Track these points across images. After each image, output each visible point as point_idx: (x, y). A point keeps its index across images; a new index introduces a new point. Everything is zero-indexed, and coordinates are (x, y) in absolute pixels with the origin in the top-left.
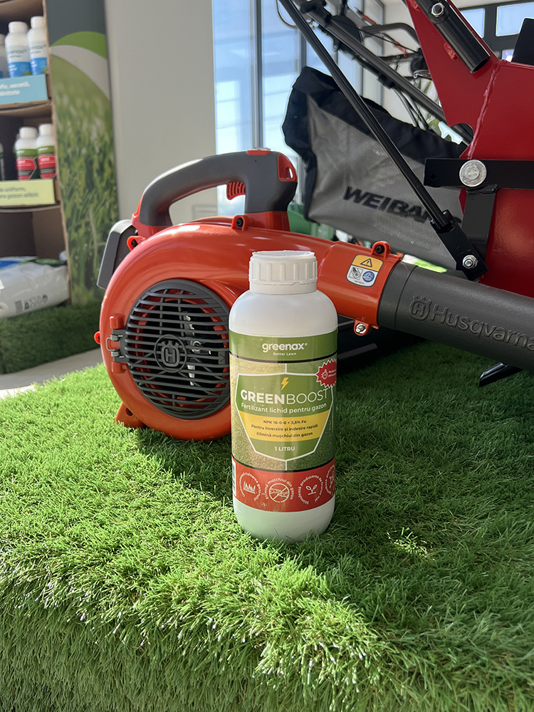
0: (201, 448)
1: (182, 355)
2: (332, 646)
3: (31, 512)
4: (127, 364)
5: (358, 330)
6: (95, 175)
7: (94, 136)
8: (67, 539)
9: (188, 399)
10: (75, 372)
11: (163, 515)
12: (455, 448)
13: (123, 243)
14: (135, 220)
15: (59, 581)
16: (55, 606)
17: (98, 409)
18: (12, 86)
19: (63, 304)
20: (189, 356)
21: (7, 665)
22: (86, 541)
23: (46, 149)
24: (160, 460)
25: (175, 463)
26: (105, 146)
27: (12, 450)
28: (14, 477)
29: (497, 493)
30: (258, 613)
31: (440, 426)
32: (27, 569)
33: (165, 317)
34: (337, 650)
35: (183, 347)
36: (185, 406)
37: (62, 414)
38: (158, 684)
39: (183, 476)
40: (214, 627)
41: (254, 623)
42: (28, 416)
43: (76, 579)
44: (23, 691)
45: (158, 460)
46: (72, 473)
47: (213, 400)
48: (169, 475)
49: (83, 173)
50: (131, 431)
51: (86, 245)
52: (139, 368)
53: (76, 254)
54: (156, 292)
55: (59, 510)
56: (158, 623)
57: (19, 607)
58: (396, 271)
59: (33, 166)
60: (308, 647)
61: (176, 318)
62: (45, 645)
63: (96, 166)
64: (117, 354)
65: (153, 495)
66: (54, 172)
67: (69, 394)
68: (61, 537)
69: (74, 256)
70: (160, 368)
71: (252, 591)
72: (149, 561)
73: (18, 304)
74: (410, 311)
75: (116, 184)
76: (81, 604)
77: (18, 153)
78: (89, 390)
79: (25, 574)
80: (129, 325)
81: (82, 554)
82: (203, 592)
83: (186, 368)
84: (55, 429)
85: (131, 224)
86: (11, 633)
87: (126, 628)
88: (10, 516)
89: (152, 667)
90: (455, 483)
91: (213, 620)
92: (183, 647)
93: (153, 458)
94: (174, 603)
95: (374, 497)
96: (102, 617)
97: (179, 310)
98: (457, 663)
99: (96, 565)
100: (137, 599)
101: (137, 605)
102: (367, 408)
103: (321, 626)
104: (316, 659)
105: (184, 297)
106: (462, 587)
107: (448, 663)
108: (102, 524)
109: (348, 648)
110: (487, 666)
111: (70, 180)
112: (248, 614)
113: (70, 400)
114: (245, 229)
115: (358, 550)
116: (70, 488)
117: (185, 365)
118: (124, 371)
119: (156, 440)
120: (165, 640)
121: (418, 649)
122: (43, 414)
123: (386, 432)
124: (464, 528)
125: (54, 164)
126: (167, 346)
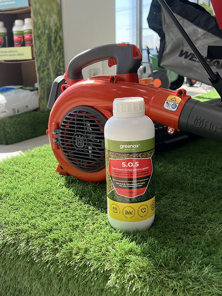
0: (94, 186)
1: (85, 142)
2: (139, 276)
3: (15, 213)
4: (60, 146)
5: (169, 132)
6: (52, 44)
7: (52, 23)
8: (29, 225)
9: (88, 163)
10: (39, 146)
11: (73, 216)
12: (217, 189)
13: (60, 87)
14: (65, 76)
16: (23, 254)
17: (48, 166)
19: (36, 110)
20: (88, 142)
21: (3, 279)
22: (37, 227)
23: (28, 31)
24: (74, 191)
25: (80, 192)
26: (57, 29)
27: (7, 184)
28: (8, 197)
30: (109, 261)
31: (212, 178)
32: (12, 238)
33: (78, 124)
34: (142, 278)
35: (85, 138)
36: (87, 166)
37: (31, 167)
38: (66, 289)
39: (84, 198)
40: (90, 266)
41: (107, 265)
42: (16, 168)
43: (32, 243)
44: (10, 291)
45: (73, 191)
46: (34, 196)
47: (99, 164)
48: (78, 198)
49: (46, 43)
50: (62, 177)
51: (47, 80)
52: (66, 148)
53: (42, 85)
54: (74, 112)
55: (27, 212)
56: (66, 263)
57: (8, 254)
58: (188, 103)
59: (21, 39)
60: (129, 276)
61: (83, 125)
62: (19, 271)
63: (53, 39)
64: (56, 140)
65: (69, 207)
66: (32, 43)
67: (35, 158)
68: (27, 224)
69: (41, 85)
70: (75, 148)
71: (107, 251)
72: (64, 236)
73: (14, 110)
74: (193, 123)
75: (63, 48)
76: (34, 254)
77: (14, 33)
78: (45, 156)
79: (11, 240)
80: (61, 127)
81: (36, 232)
82: (86, 251)
83: (88, 148)
84: (28, 175)
85: (64, 78)
86: (5, 265)
87: (53, 265)
88: (5, 214)
89: (64, 282)
90: (212, 207)
91: (90, 263)
92: (76, 274)
93: (71, 190)
94: (73, 255)
95: (172, 212)
96: (43, 260)
97: (84, 121)
98: (192, 286)
99: (41, 237)
100: (58, 252)
101: (58, 255)
102: (177, 168)
103: (136, 267)
104: (133, 281)
105: (86, 115)
106: (201, 254)
107: (189, 285)
108: (45, 219)
109: (146, 277)
110: (206, 287)
111: (40, 47)
112: (104, 260)
113: (35, 161)
114: (115, 83)
115: (159, 235)
116: (32, 203)
117: (87, 147)
118: (59, 148)
119: (73, 181)
120: (69, 270)
121: (177, 279)
122: (23, 167)
123: (184, 180)
124: (211, 228)
125: (32, 39)
126: (78, 138)
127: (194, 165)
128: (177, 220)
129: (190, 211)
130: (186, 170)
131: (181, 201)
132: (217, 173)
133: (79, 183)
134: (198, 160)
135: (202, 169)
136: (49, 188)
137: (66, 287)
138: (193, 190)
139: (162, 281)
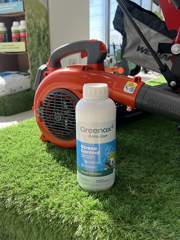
0: (69, 152)
1: (62, 117)
2: (101, 228)
3: (5, 173)
4: (43, 119)
5: (128, 110)
6: (41, 40)
7: (41, 25)
8: (15, 184)
9: (64, 133)
10: (28, 119)
11: (51, 176)
12: (164, 155)
13: (43, 74)
14: (48, 65)
15: (12, 199)
16: (9, 207)
17: (34, 134)
18: (10, 6)
19: (28, 90)
20: (65, 117)
22: (22, 185)
23: (23, 30)
24: (53, 155)
26: (45, 29)
29: (175, 174)
30: (78, 214)
31: (161, 146)
33: (56, 103)
34: (103, 229)
35: (62, 114)
36: (63, 136)
37: (21, 136)
39: (60, 162)
40: (62, 218)
41: (76, 218)
42: (9, 136)
43: (17, 198)
45: (52, 155)
46: (21, 159)
47: (73, 134)
48: (55, 161)
49: (37, 39)
50: (44, 143)
51: (37, 67)
52: (47, 121)
54: (53, 93)
55: (14, 173)
56: (43, 216)
58: (142, 88)
59: (18, 36)
60: (93, 227)
61: (60, 103)
62: (7, 220)
63: (42, 36)
64: (39, 115)
65: (48, 168)
66: (26, 39)
68: (13, 183)
69: (33, 71)
70: (54, 121)
71: (76, 206)
72: (43, 193)
73: (11, 90)
74: (147, 104)
75: (49, 44)
76: (18, 207)
77: (12, 31)
78: (32, 126)
80: (44, 105)
81: (20, 189)
82: (60, 206)
84: (17, 142)
85: (46, 67)
87: (33, 216)
89: (41, 230)
90: (160, 169)
91: (62, 216)
92: (51, 224)
93: (50, 155)
94: (49, 209)
95: (128, 173)
96: (25, 212)
97: (61, 100)
98: (143, 237)
99: (24, 193)
100: (37, 206)
101: (37, 209)
102: (134, 137)
103: (99, 220)
104: (96, 232)
105: (63, 96)
106: (151, 209)
107: (141, 237)
108: (29, 179)
109: (107, 229)
110: (155, 238)
111: (32, 42)
112: (74, 214)
113: (24, 130)
114: (86, 71)
115: (118, 193)
116: (19, 165)
117: (63, 121)
118: (42, 121)
119: (53, 147)
120: (46, 221)
121: (131, 231)
122: (14, 135)
123: (139, 147)
124: (159, 187)
125: (26, 36)
126: (56, 113)
127: (146, 135)
128: (133, 180)
129: (143, 172)
130: (141, 139)
131: (136, 164)
132: (165, 142)
133: (57, 149)
134: (150, 131)
135: (153, 138)
136: (33, 153)
137: (43, 235)
138: (145, 155)
139: (119, 233)
